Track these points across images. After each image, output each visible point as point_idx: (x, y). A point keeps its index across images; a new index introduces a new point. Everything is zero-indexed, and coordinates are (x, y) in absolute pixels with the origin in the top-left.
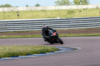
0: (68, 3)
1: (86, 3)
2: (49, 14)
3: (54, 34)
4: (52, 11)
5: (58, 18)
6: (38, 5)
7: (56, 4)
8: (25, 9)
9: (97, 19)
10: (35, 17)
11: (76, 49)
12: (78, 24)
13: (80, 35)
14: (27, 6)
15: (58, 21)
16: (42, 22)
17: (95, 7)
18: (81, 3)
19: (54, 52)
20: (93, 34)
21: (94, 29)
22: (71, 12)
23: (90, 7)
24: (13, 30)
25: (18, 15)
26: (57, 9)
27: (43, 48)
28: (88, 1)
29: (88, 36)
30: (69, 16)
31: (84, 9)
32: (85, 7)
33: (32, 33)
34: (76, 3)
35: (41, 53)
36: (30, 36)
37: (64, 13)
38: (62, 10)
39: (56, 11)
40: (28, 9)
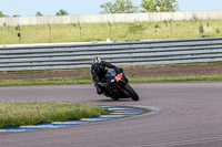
0: (129, 7)
1: (169, 7)
2: (88, 32)
3: (118, 78)
4: (94, 26)
5: (108, 41)
6: (63, 13)
7: (103, 9)
8: (35, 21)
9: (193, 43)
10: (56, 39)
11: (148, 111)
12: (153, 54)
13: (157, 78)
14: (39, 14)
15: (108, 47)
16: (72, 49)
17: (189, 16)
18: (158, 8)
19: (98, 117)
20: (185, 77)
21: (188, 65)
22: (136, 27)
23: (178, 16)
24: (9, 69)
25: (19, 35)
26: (105, 20)
27: (73, 109)
28: (173, 4)
29: (173, 81)
30: (132, 37)
31: (165, 22)
32: (166, 16)
33: (50, 74)
34: (148, 8)
35: (69, 120)
36: (45, 80)
37: (122, 31)
38: (116, 24)
39: (103, 25)
40: (42, 21)
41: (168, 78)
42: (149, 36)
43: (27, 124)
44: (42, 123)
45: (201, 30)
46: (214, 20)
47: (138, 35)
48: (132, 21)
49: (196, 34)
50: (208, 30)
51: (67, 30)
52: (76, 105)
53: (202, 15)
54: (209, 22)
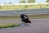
0: (25, 2)
3: (26, 18)
4: (17, 6)
5: (20, 9)
6: (10, 3)
8: (4, 5)
9: (39, 10)
10: (9, 9)
11: (29, 25)
14: (5, 3)
17: (38, 4)
19: (18, 26)
21: (38, 15)
23: (36, 4)
25: (1, 8)
27: (13, 25)
28: (35, 1)
31: (33, 5)
32: (33, 4)
36: (6, 18)
40: (6, 5)
41: (33, 18)
42: (29, 8)
43: (2, 28)
44: (6, 28)
45: (41, 7)
46: (44, 5)
47: (27, 8)
48: (26, 5)
49: (40, 8)
50: (42, 7)
51: (11, 7)
52: (13, 24)
53: (41, 4)
54: (43, 5)
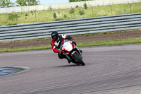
0: (8, 4)
9: (50, 25)
11: (23, 69)
12: (24, 33)
13: (28, 48)
18: (27, 3)
20: (46, 47)
21: (47, 39)
22: (13, 16)
23: (39, 8)
29: (38, 49)
30: (11, 22)
31: (32, 12)
32: (32, 8)
34: (21, 4)
37: (4, 19)
42: (22, 21)
45: (55, 16)
46: (63, 10)
47: (15, 21)
49: (52, 19)
50: (59, 16)
54: (59, 11)
